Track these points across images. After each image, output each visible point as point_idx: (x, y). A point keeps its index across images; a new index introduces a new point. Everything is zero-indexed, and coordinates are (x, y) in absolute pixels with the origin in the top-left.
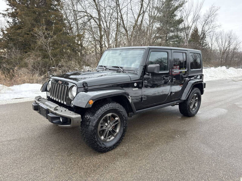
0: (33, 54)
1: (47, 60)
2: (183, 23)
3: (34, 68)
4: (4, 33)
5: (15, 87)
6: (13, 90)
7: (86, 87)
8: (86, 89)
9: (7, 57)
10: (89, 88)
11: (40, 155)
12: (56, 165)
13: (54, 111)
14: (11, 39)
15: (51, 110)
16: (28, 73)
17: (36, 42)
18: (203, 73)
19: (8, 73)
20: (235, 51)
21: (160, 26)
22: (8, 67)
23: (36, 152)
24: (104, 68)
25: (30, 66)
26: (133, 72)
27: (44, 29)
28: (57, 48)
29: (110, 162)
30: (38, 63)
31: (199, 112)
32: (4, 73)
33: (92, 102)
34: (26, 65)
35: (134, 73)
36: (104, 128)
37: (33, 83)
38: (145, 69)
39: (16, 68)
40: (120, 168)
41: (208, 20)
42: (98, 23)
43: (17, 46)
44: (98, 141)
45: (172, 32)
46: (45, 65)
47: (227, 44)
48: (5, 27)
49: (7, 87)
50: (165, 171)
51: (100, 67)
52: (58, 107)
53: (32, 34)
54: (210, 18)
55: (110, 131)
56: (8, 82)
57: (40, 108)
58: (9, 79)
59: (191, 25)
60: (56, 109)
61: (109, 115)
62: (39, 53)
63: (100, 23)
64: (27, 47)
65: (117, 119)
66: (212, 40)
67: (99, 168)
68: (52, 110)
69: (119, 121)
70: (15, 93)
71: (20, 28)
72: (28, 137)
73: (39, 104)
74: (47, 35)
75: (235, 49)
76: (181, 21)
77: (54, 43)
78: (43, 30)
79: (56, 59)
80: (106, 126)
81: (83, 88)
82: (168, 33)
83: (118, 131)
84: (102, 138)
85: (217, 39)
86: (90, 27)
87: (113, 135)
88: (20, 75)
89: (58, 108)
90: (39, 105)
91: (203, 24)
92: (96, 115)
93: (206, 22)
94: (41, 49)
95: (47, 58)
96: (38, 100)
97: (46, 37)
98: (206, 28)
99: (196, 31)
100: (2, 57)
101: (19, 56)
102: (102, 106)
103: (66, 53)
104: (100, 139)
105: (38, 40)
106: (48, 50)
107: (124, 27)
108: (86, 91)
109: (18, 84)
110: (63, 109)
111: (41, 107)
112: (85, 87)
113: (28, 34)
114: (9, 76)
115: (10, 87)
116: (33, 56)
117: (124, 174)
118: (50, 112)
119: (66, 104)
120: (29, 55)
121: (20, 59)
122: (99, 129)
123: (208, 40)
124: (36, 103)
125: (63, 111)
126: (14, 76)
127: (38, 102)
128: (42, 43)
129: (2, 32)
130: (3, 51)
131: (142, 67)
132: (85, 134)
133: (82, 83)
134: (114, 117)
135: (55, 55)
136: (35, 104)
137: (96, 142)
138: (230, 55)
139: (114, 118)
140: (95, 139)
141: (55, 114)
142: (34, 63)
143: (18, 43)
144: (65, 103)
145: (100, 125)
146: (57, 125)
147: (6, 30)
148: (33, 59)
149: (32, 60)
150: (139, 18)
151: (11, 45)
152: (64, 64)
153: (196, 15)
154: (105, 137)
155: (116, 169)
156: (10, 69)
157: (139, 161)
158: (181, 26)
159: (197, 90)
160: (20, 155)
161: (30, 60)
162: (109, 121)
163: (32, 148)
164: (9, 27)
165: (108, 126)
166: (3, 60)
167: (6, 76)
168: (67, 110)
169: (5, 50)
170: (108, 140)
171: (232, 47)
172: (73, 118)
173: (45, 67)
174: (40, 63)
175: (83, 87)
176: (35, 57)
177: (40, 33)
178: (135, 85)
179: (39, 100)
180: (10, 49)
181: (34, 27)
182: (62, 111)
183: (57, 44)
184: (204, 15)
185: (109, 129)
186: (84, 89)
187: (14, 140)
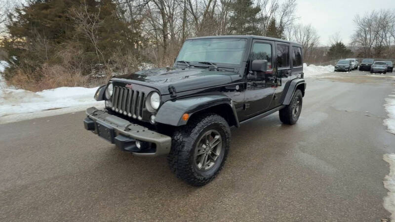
0: (69, 45)
1: (92, 54)
2: (260, 12)
3: (74, 65)
4: (20, 13)
5: (46, 93)
6: (43, 97)
7: (174, 93)
8: (173, 97)
9: (28, 49)
10: (179, 95)
11: (104, 200)
12: (135, 216)
13: (126, 132)
14: (33, 23)
15: (120, 131)
16: (64, 71)
17: (73, 29)
18: (303, 72)
19: (32, 72)
20: (314, 46)
21: (234, 15)
22: (32, 63)
23: (96, 196)
24: (187, 64)
25: (66, 62)
26: (232, 70)
27: (86, 10)
28: (106, 38)
29: (215, 201)
30: (79, 58)
31: (300, 117)
32: (25, 73)
33: (187, 116)
34: (60, 61)
35: (233, 72)
36: (201, 152)
37: (73, 86)
38: (248, 66)
39: (45, 65)
40: (231, 208)
41: (287, 11)
42: (161, 7)
43: (44, 34)
44: (195, 171)
45: (249, 22)
46: (88, 61)
47: (305, 38)
48: (21, 6)
49: (33, 94)
50: (292, 205)
51: (179, 63)
52: (130, 125)
53: (67, 17)
54: (289, 8)
55: (209, 156)
56: (33, 85)
57: (98, 127)
58: (33, 81)
59: (269, 15)
60: (128, 129)
61: (209, 132)
62: (78, 43)
63: (162, 7)
64: (59, 35)
65: (217, 137)
66: (290, 33)
67: (202, 212)
68: (122, 130)
69: (221, 140)
70: (46, 101)
71: (46, 7)
72: (78, 170)
73: (96, 120)
74: (91, 20)
75: (312, 44)
76: (258, 10)
77: (101, 30)
78: (84, 11)
79: (105, 53)
80: (205, 149)
81: (170, 95)
82: (244, 24)
83: (218, 153)
84: (200, 166)
85: (296, 32)
86: (149, 11)
87: (212, 160)
88: (51, 75)
89: (130, 127)
90: (97, 122)
91: (281, 15)
92: (192, 135)
93: (285, 13)
94: (81, 38)
95: (91, 51)
96: (94, 115)
97: (88, 22)
98: (285, 19)
99: (273, 22)
100: (19, 49)
101: (47, 47)
102: (200, 121)
103: (119, 44)
104: (198, 168)
105: (76, 26)
106: (92, 39)
107: (193, 13)
108: (174, 99)
109: (50, 88)
110: (140, 128)
111: (101, 125)
112: (172, 94)
113: (60, 17)
114: (34, 77)
115: (38, 93)
116: (69, 48)
117: (241, 218)
118: (118, 134)
119: (143, 119)
120: (64, 47)
121: (51, 52)
122: (196, 154)
123: (286, 32)
124: (91, 119)
125: (141, 131)
126: (41, 76)
127: (93, 117)
128: (84, 30)
129: (17, 12)
130: (21, 40)
131: (245, 64)
132: (176, 163)
133: (168, 88)
134: (213, 135)
135: (103, 48)
136: (89, 121)
137: (192, 174)
138: (308, 51)
139: (214, 137)
140: (191, 169)
141: (128, 136)
142: (73, 58)
143: (44, 29)
144: (140, 118)
145: (197, 149)
146: (132, 153)
147: (24, 10)
148: (70, 52)
149: (70, 54)
150: (211, 3)
151: (34, 31)
152: (117, 59)
153: (275, 4)
154: (203, 165)
155: (226, 210)
156: (35, 66)
157: (254, 193)
158: (258, 16)
159: (299, 92)
160: (70, 204)
161: (67, 53)
162: (207, 142)
163: (89, 190)
164: (28, 6)
165: (207, 149)
166: (21, 53)
167: (28, 77)
168: (146, 129)
169: (24, 38)
170: (207, 168)
171: (310, 42)
172: (159, 143)
173: (89, 63)
174: (81, 59)
175: (169, 93)
176: (74, 50)
177: (80, 16)
178: (237, 88)
179: (95, 113)
180: (31, 37)
181: (70, 7)
182: (138, 132)
183: (106, 31)
184: (283, 5)
185: (208, 153)
186: (171, 97)
187: (56, 178)
